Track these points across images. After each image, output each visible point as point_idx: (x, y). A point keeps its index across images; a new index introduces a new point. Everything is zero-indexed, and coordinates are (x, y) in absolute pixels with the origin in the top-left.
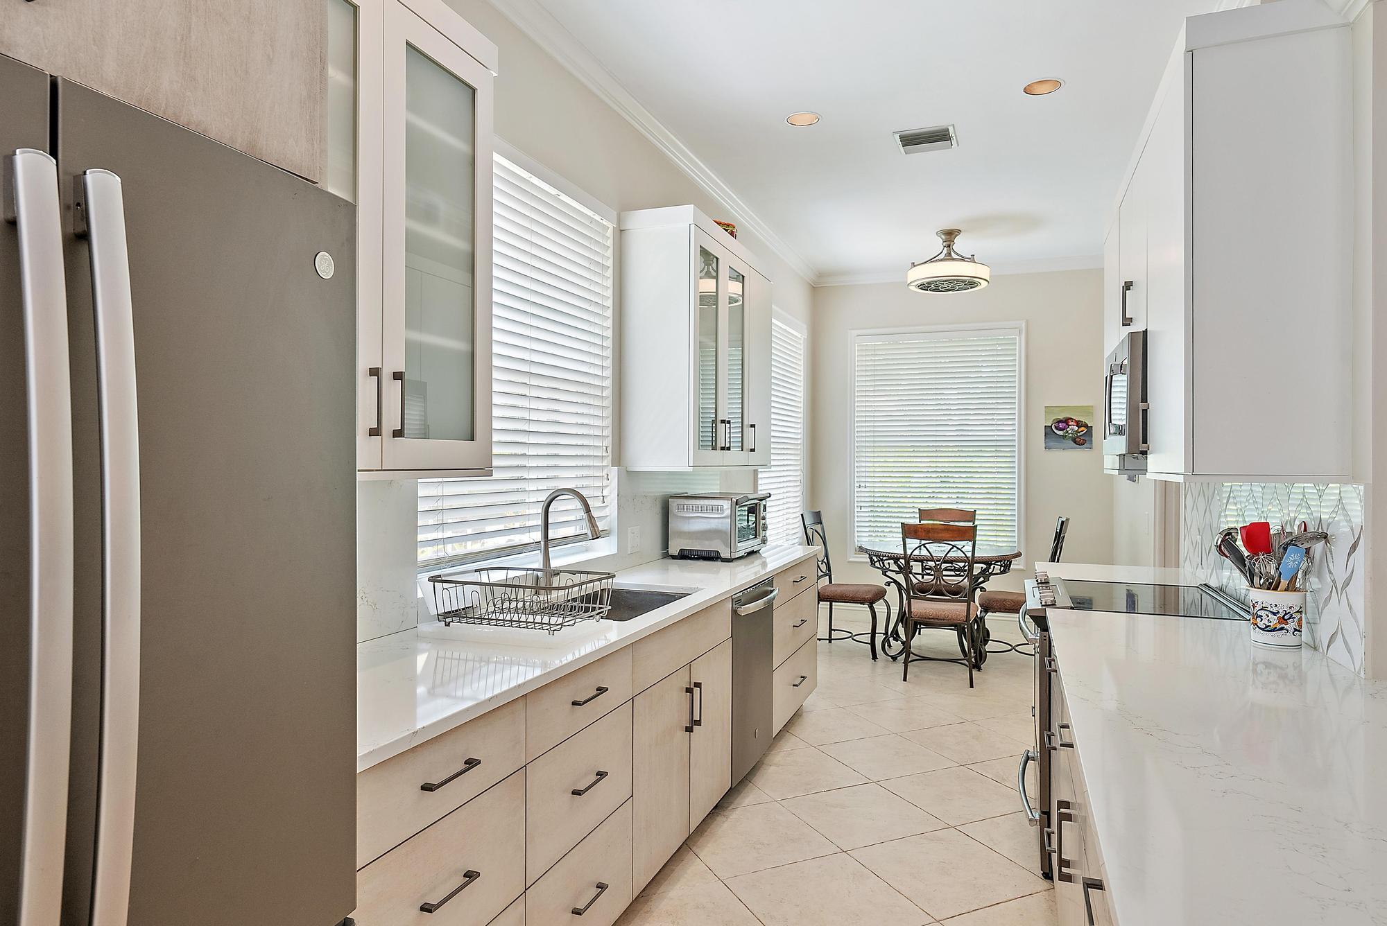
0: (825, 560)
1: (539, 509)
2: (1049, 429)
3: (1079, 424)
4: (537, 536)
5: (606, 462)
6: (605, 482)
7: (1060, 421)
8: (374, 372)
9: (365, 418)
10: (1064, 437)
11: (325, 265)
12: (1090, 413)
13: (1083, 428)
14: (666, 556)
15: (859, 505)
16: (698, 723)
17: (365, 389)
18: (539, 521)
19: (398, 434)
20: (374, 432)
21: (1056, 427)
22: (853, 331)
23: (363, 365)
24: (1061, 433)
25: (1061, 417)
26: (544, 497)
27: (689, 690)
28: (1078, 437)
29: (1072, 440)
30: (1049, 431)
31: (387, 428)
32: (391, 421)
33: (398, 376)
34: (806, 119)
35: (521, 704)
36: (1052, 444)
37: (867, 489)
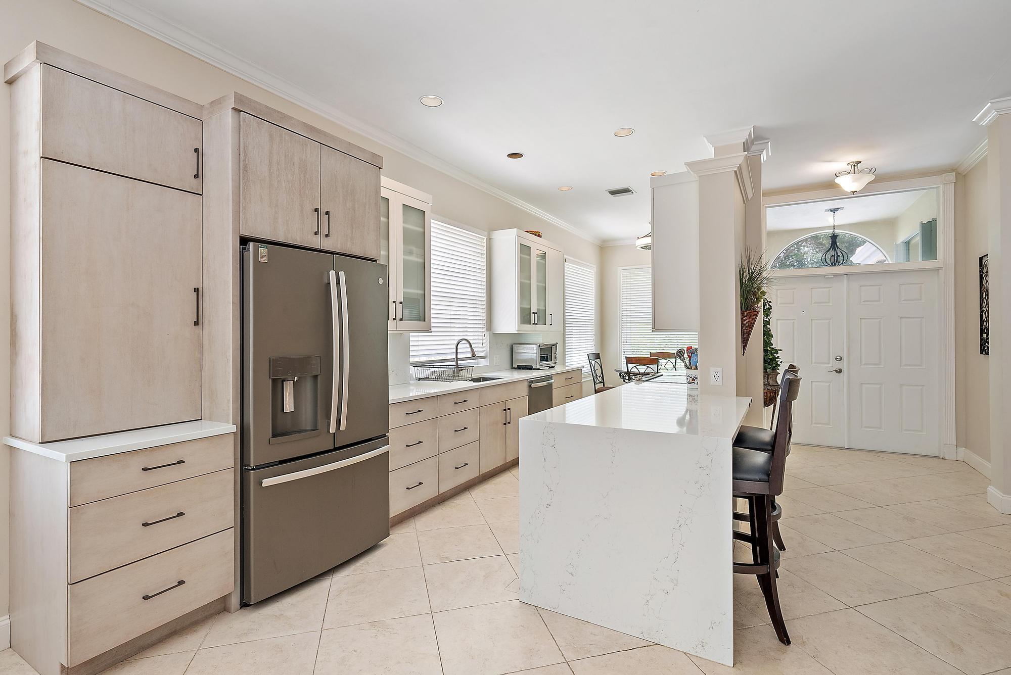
0: (601, 376)
1: (454, 346)
4: (454, 357)
5: (485, 330)
6: (484, 338)
8: (394, 302)
9: (392, 316)
11: (381, 281)
14: (513, 368)
15: (624, 351)
16: (509, 423)
17: (392, 307)
18: (454, 351)
19: (401, 320)
20: (394, 319)
22: (620, 268)
23: (391, 300)
26: (456, 342)
27: (505, 410)
31: (398, 318)
32: (399, 316)
33: (401, 303)
34: (566, 188)
35: (436, 398)
37: (628, 343)
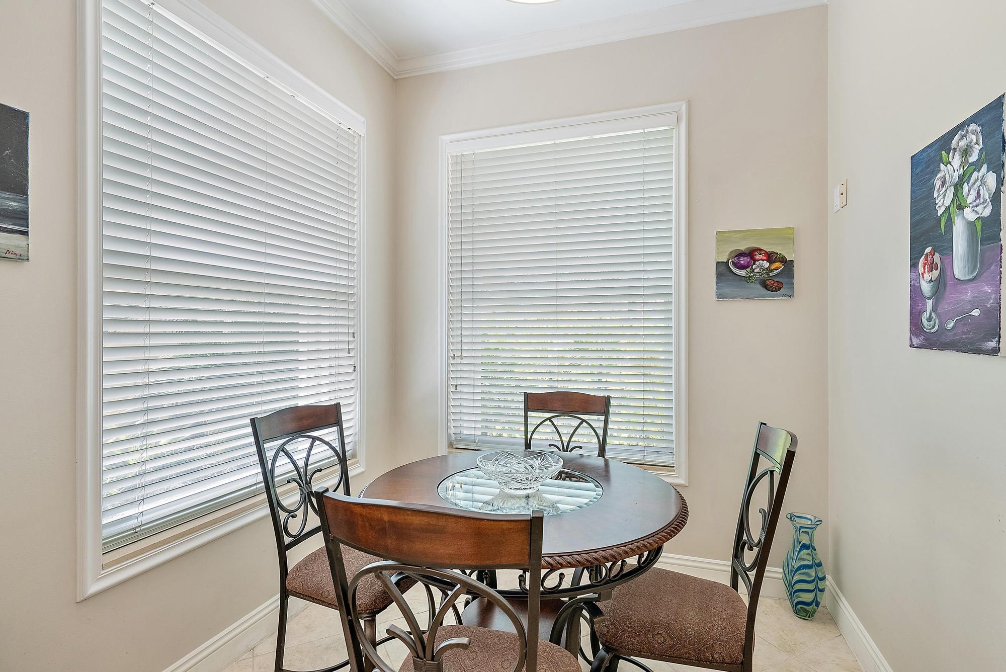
2: (723, 267)
3: (771, 257)
7: (741, 254)
10: (747, 279)
12: (790, 239)
13: (777, 265)
21: (735, 265)
24: (742, 273)
25: (743, 247)
28: (770, 278)
29: (760, 283)
30: (724, 272)
36: (727, 290)
